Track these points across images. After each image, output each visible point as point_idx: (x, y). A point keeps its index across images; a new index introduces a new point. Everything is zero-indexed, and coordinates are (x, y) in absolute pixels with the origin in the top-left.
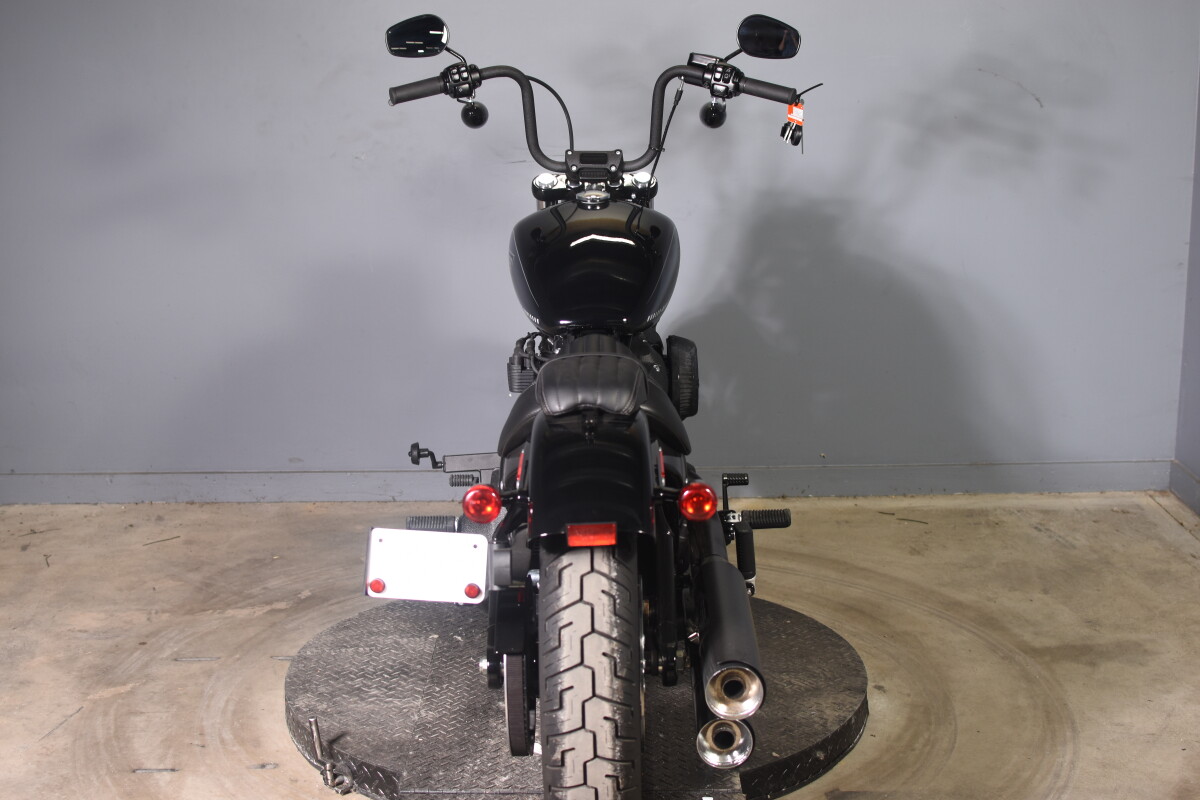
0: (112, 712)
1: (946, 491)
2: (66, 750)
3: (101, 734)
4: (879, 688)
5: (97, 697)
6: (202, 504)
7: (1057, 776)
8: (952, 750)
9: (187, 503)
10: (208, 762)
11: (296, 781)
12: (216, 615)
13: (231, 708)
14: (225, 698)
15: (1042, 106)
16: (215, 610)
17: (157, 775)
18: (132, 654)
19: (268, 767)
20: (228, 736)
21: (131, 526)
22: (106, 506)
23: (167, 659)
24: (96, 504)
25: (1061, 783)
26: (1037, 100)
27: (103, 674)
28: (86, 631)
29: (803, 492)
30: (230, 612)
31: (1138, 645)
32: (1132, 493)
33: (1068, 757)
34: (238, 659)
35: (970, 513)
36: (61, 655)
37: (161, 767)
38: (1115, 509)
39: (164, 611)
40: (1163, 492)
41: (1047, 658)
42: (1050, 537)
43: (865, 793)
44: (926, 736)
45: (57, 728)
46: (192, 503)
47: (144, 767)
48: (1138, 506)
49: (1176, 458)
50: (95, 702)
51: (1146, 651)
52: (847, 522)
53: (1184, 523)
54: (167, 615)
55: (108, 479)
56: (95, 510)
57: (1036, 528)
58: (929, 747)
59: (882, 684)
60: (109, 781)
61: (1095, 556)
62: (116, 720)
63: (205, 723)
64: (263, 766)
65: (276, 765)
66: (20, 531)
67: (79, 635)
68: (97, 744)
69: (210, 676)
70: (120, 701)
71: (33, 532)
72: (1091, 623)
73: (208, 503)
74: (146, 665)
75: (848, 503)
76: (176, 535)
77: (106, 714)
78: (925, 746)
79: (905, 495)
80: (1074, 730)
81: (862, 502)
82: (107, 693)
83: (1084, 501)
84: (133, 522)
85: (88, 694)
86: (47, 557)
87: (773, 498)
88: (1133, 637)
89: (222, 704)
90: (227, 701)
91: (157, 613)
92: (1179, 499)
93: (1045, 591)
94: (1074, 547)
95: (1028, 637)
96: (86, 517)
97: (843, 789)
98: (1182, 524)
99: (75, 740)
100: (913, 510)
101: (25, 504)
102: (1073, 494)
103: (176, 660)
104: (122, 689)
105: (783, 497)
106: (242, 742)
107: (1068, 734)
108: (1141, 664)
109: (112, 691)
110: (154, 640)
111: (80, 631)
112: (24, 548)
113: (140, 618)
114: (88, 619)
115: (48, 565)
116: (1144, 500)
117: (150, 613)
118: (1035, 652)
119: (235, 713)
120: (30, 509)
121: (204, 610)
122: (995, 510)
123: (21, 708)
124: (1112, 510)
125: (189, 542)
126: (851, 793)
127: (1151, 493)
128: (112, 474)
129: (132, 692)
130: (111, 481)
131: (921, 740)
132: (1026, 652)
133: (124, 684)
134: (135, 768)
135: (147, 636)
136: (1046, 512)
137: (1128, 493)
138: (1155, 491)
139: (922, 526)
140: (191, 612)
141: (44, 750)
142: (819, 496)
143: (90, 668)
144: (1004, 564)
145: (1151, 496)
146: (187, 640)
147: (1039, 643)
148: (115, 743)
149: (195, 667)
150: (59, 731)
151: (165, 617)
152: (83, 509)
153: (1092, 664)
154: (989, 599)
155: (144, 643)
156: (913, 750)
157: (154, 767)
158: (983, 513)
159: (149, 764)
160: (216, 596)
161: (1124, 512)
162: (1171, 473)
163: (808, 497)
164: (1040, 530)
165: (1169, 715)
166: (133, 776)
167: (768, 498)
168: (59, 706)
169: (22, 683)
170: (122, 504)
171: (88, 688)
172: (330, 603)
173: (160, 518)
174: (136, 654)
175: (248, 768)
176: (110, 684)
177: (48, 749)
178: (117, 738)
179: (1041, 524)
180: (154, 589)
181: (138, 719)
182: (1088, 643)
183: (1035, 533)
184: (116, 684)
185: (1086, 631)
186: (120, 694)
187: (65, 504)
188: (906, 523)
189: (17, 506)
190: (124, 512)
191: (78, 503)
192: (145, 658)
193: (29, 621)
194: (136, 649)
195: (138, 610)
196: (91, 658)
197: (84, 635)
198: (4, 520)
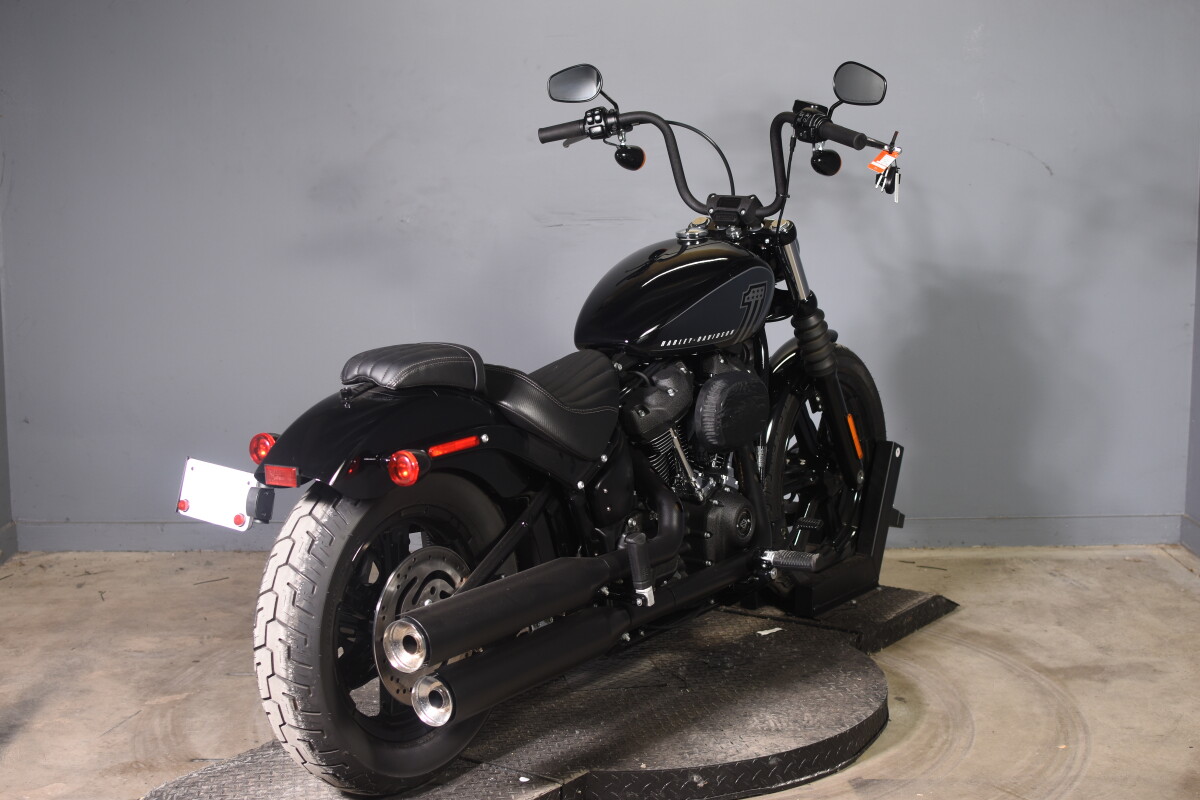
0: (169, 715)
1: (963, 544)
2: (126, 743)
3: (158, 731)
4: (900, 699)
5: (153, 703)
6: (249, 553)
7: (1070, 768)
8: (969, 748)
9: (235, 551)
15: (1052, 174)
18: (186, 669)
21: (181, 569)
22: (157, 553)
23: (220, 673)
24: (147, 552)
25: (1072, 773)
26: (1048, 168)
27: (159, 686)
28: (141, 652)
31: (1148, 666)
32: (1144, 546)
33: (1080, 753)
35: (988, 562)
36: (118, 670)
37: (218, 757)
38: (1127, 558)
39: (218, 636)
40: (1174, 546)
41: (1061, 676)
42: (1064, 580)
43: (884, 779)
44: (943, 737)
45: (117, 726)
46: (240, 552)
47: (201, 757)
48: (1150, 557)
49: (1186, 512)
50: (152, 707)
51: (1156, 671)
53: (1194, 570)
54: (219, 639)
55: (159, 527)
56: (147, 556)
57: (1051, 574)
58: (947, 746)
59: (902, 696)
60: (168, 769)
61: (1108, 596)
62: (172, 720)
63: (257, 724)
66: (75, 572)
67: (135, 654)
68: (156, 739)
70: (176, 706)
71: (88, 573)
72: (1101, 648)
73: (255, 552)
74: (201, 677)
76: (225, 576)
77: (163, 716)
78: (943, 744)
79: (924, 548)
80: (1086, 732)
82: (164, 700)
83: (1098, 552)
84: (183, 566)
85: (146, 701)
86: (101, 593)
88: (1144, 659)
91: (209, 637)
92: (1189, 551)
93: (1059, 624)
94: (1087, 588)
95: (1042, 658)
96: (137, 562)
97: (865, 778)
98: (1191, 571)
99: (134, 737)
100: (932, 560)
101: (79, 551)
102: (1087, 547)
103: (228, 674)
104: (178, 697)
108: (1151, 681)
109: (168, 698)
110: (207, 659)
111: (136, 651)
112: (80, 586)
113: (192, 642)
114: (145, 643)
115: (103, 599)
116: (1155, 552)
117: (202, 638)
118: (1050, 672)
120: (84, 555)
122: (1012, 559)
123: (82, 711)
124: (1125, 560)
125: (237, 582)
126: (873, 780)
127: (1163, 546)
128: (163, 524)
129: (187, 699)
130: (162, 530)
131: (940, 740)
132: (1040, 671)
133: (180, 692)
134: (192, 758)
135: (200, 656)
136: (1060, 561)
137: (1140, 546)
138: (1166, 544)
139: (941, 572)
140: (241, 637)
141: (105, 744)
143: (146, 680)
144: (1020, 601)
145: (1163, 549)
146: (238, 659)
147: (1051, 664)
148: (172, 739)
150: (118, 729)
151: (216, 641)
152: (134, 556)
153: (1104, 681)
154: (1005, 630)
155: (197, 661)
156: (932, 747)
157: (210, 757)
158: (1000, 561)
159: (205, 755)
161: (1135, 561)
162: (1182, 526)
164: (1055, 576)
165: (1177, 721)
166: (191, 765)
168: (118, 709)
169: (82, 691)
170: (171, 551)
171: (146, 696)
173: (208, 563)
174: (190, 670)
176: (166, 693)
177: (109, 743)
178: (174, 734)
179: (1056, 571)
180: (206, 619)
181: (194, 720)
182: (1100, 664)
183: (1051, 578)
184: (171, 693)
185: (1097, 655)
186: (175, 701)
187: (117, 551)
188: (926, 570)
189: (71, 553)
190: (175, 558)
191: (130, 551)
192: (199, 673)
193: (86, 644)
194: (190, 666)
195: (191, 635)
196: (147, 673)
197: (141, 654)
198: (59, 564)
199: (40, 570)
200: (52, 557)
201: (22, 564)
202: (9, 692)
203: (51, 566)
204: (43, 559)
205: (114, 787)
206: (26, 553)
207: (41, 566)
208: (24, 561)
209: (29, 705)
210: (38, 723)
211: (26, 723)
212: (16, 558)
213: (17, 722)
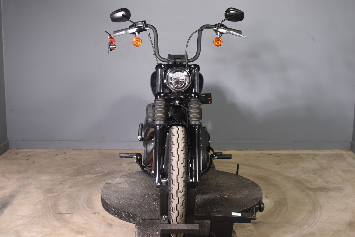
0: (53, 200)
1: (287, 149)
2: (40, 208)
3: (50, 205)
4: (267, 197)
5: (49, 196)
6: (77, 150)
7: (316, 219)
8: (286, 212)
9: (73, 149)
10: (80, 212)
11: (104, 217)
12: (81, 177)
13: (86, 199)
14: (84, 197)
15: (314, 40)
16: (81, 175)
17: (66, 215)
18: (58, 186)
19: (96, 213)
20: (85, 206)
21: (57, 155)
22: (50, 150)
23: (68, 187)
24: (47, 149)
26: (313, 38)
27: (50, 191)
28: (45, 180)
29: (246, 149)
30: (85, 176)
31: (340, 188)
32: (340, 151)
33: (319, 214)
34: (88, 187)
35: (294, 155)
36: (38, 186)
37: (67, 213)
39: (67, 176)
40: (348, 150)
41: (314, 191)
42: (316, 161)
43: (262, 222)
44: (279, 209)
45: (38, 203)
46: (74, 149)
47: (62, 213)
48: (342, 154)
49: (352, 140)
50: (48, 197)
51: (342, 189)
52: (259, 156)
53: (354, 158)
56: (47, 151)
58: (280, 212)
59: (267, 196)
60: (53, 216)
61: (329, 166)
62: (54, 201)
63: (79, 203)
64: (95, 213)
65: (99, 213)
66: (26, 155)
67: (43, 181)
68: (49, 207)
69: (80, 191)
70: (55, 197)
71: (29, 156)
72: (327, 182)
73: (78, 149)
75: (260, 152)
76: (69, 157)
77: (51, 200)
78: (279, 211)
79: (275, 150)
80: (321, 208)
81: (263, 152)
82: (51, 195)
83: (326, 152)
85: (46, 195)
86: (34, 162)
87: (238, 150)
88: (338, 186)
89: (83, 198)
90: (85, 197)
91: (65, 176)
93: (314, 174)
94: (323, 163)
95: (309, 185)
96: (44, 152)
99: (43, 206)
100: (277, 154)
102: (323, 151)
103: (70, 187)
104: (56, 194)
105: (241, 150)
106: (89, 207)
107: (319, 209)
108: (340, 192)
109: (53, 194)
110: (64, 182)
111: (44, 180)
112: (27, 160)
113: (60, 177)
114: (46, 177)
115: (34, 164)
116: (343, 152)
117: (63, 176)
118: (311, 189)
119: (87, 200)
120: (28, 150)
121: (78, 175)
122: (301, 154)
123: (28, 198)
124: (334, 155)
125: (73, 159)
126: (258, 222)
128: (52, 141)
129: (58, 195)
130: (51, 143)
132: (308, 189)
134: (59, 213)
135: (62, 182)
136: (315, 155)
137: (338, 151)
138: (346, 150)
139: (280, 158)
140: (74, 176)
141: (34, 208)
142: (251, 150)
143: (46, 189)
144: (303, 167)
146: (73, 183)
147: (311, 187)
148: (54, 207)
149: (76, 189)
151: (67, 177)
153: (327, 192)
154: (298, 176)
155: (61, 183)
156: (275, 212)
157: (65, 213)
158: (297, 155)
159: (63, 212)
160: (81, 172)
161: (337, 155)
162: (351, 145)
163: (248, 150)
164: (313, 159)
165: (348, 205)
166: (59, 215)
167: (236, 150)
168: (38, 198)
169: (28, 192)
170: (54, 149)
172: (113, 174)
173: (65, 153)
174: (59, 186)
175: (91, 213)
176: (52, 193)
177: (35, 208)
178: (55, 206)
179: (313, 158)
180: (64, 170)
181: (60, 201)
182: (326, 187)
183: (312, 160)
184: (54, 193)
185: (325, 184)
186: (55, 195)
187: (38, 149)
188: (275, 157)
189: (25, 149)
190: (55, 151)
191: (42, 149)
192: (62, 187)
193: (29, 178)
194: (59, 185)
195: (60, 175)
196: (47, 186)
197: (45, 181)
198: (21, 153)
199: (16, 154)
200: (19, 150)
201: (10, 153)
202: (7, 192)
203: (19, 153)
204: (16, 151)
205: (37, 222)
206: (11, 149)
207: (16, 153)
208: (11, 152)
209: (12, 197)
210: (15, 202)
211: (11, 202)
212: (9, 151)
213: (9, 202)
